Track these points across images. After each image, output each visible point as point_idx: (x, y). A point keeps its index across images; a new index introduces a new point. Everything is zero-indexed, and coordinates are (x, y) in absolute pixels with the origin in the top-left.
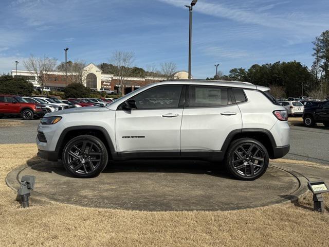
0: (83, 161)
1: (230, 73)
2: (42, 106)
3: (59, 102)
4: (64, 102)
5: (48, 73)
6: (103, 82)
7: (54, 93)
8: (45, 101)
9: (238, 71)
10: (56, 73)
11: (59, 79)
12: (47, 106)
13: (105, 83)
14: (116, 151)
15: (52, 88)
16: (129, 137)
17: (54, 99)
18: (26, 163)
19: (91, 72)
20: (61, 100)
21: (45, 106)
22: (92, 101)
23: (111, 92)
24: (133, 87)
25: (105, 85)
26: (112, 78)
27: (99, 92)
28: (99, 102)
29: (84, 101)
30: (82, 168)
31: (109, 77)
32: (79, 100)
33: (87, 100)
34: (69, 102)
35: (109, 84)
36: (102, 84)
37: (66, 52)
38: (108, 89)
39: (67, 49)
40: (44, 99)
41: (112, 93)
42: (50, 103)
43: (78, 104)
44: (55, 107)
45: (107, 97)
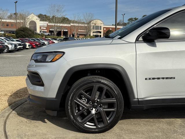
0: (93, 111)
1: (128, 21)
2: (2, 44)
3: (14, 41)
4: (17, 41)
5: (2, 21)
6: (41, 27)
7: (7, 34)
8: (3, 40)
9: (134, 20)
10: (8, 21)
11: (10, 25)
12: (6, 44)
13: (42, 28)
14: (136, 97)
15: (4, 31)
16: (153, 79)
17: (9, 38)
18: (7, 104)
19: (32, 20)
20: (14, 40)
21: (4, 44)
22: (37, 40)
23: (47, 34)
24: (62, 30)
25: (42, 29)
26: (47, 24)
27: (39, 34)
28: (41, 41)
29: (31, 40)
30: (92, 121)
31: (45, 23)
32: (27, 39)
33: (33, 39)
34: (21, 41)
35: (45, 28)
36: (40, 29)
37: (16, 4)
38: (45, 32)
39: (16, 2)
40: (2, 38)
41: (49, 35)
42: (7, 41)
43: (27, 42)
44: (11, 44)
45: (46, 37)
